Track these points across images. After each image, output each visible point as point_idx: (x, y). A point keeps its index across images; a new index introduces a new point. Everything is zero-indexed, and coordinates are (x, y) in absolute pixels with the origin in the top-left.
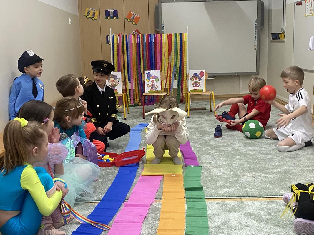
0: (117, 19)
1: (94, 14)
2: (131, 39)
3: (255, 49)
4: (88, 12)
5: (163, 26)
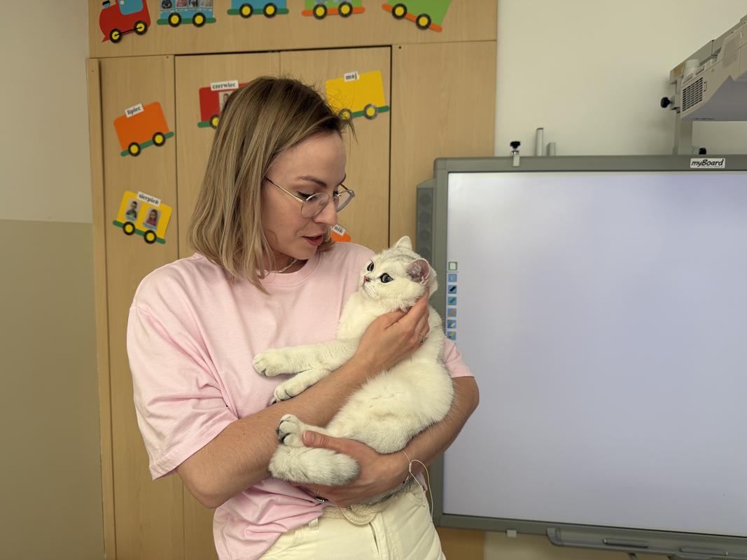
1: (153, 218)
4: (130, 208)
5: (450, 284)
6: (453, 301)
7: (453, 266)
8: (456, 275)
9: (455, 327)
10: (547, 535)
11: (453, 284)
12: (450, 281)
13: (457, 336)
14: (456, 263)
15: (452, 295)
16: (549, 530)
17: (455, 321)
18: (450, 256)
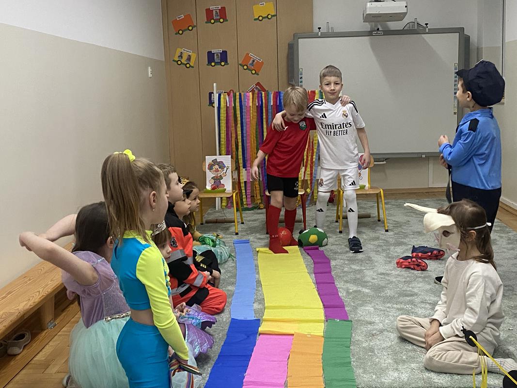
0: (225, 66)
1: (189, 58)
2: (249, 100)
3: (455, 113)
4: (180, 55)
5: (300, 76)
7: (301, 70)
8: (302, 73)
15: (301, 80)
18: (300, 67)
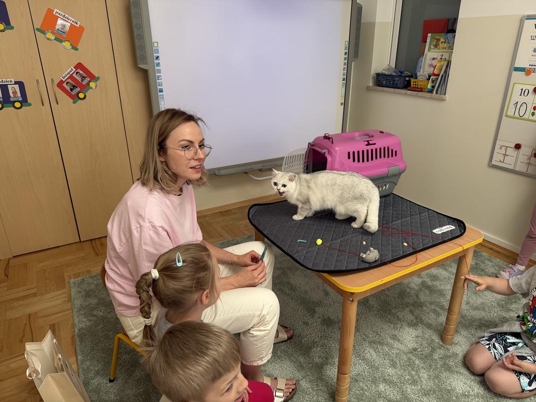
0: (6, 31)
3: (342, 104)
5: (156, 55)
6: (158, 64)
7: (156, 44)
8: (158, 50)
9: (161, 79)
10: (215, 174)
11: (157, 55)
12: (155, 53)
13: (163, 84)
14: (157, 43)
15: (157, 61)
16: (215, 171)
17: (161, 76)
18: (154, 40)
